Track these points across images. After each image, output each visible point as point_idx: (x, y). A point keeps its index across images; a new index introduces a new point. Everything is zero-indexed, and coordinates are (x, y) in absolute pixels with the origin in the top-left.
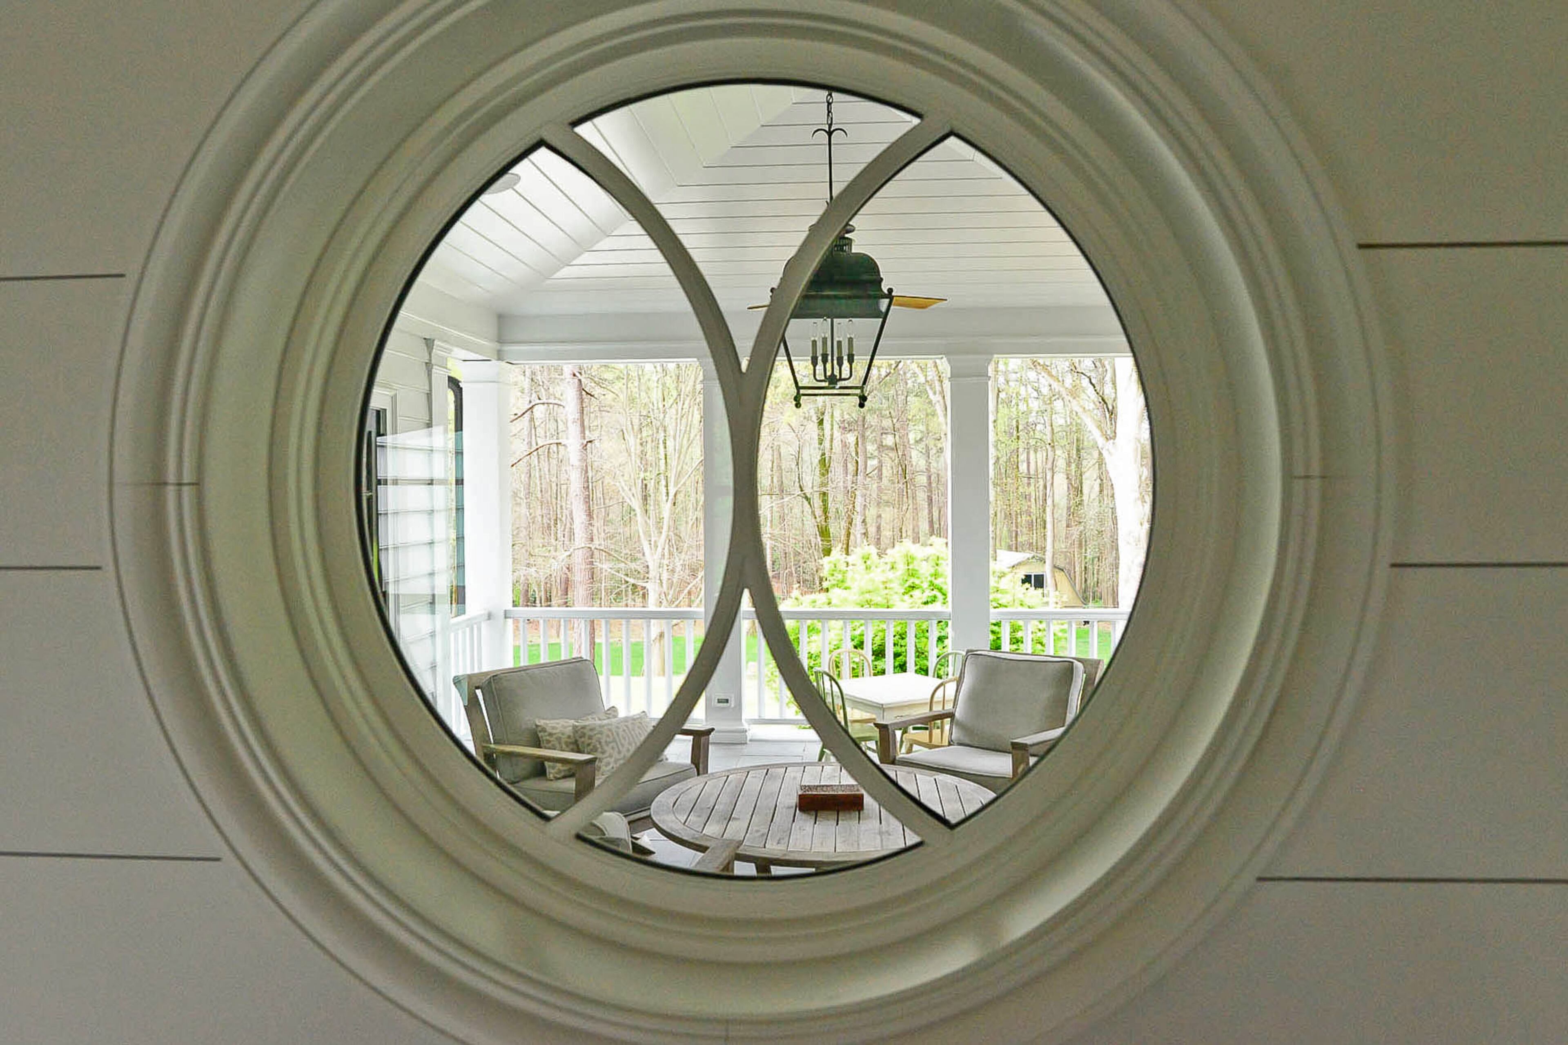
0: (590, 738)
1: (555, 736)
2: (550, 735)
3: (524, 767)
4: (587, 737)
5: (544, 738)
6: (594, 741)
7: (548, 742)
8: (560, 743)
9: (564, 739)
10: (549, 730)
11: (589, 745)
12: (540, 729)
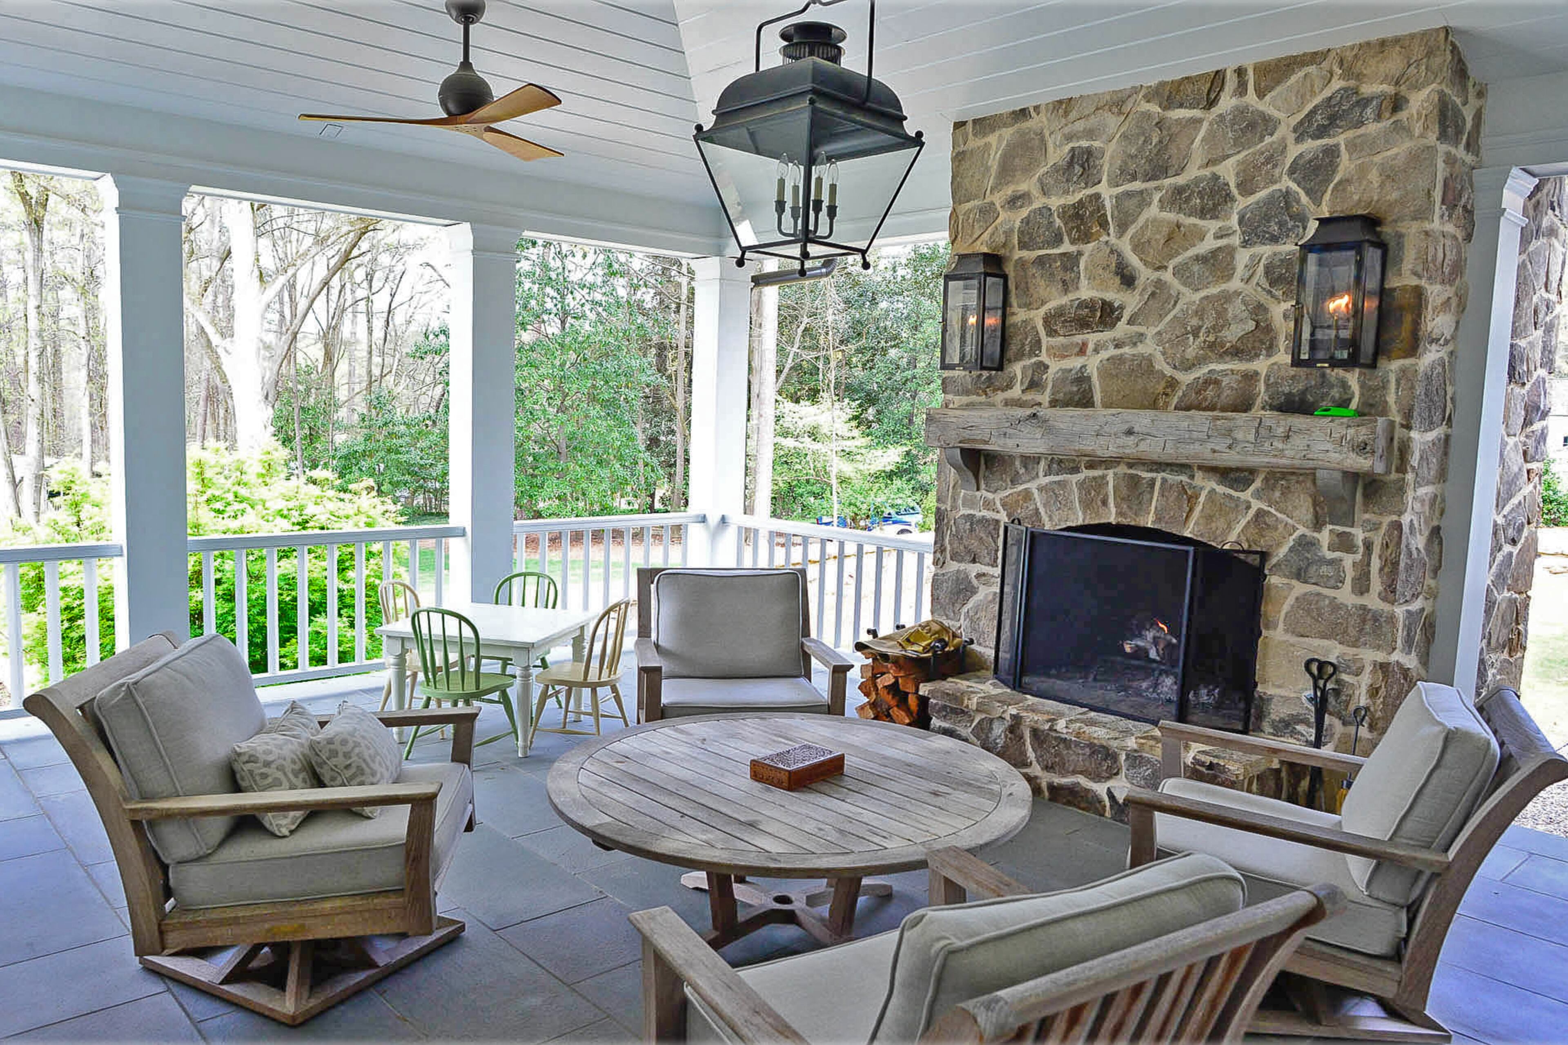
0: (347, 755)
1: (273, 766)
2: (267, 764)
3: (217, 828)
4: (340, 754)
5: (257, 771)
6: (354, 758)
7: (264, 776)
8: (285, 774)
9: (289, 767)
10: (262, 757)
11: (348, 767)
12: (245, 758)
